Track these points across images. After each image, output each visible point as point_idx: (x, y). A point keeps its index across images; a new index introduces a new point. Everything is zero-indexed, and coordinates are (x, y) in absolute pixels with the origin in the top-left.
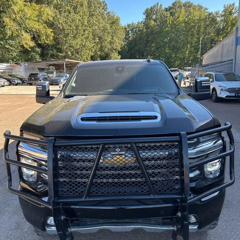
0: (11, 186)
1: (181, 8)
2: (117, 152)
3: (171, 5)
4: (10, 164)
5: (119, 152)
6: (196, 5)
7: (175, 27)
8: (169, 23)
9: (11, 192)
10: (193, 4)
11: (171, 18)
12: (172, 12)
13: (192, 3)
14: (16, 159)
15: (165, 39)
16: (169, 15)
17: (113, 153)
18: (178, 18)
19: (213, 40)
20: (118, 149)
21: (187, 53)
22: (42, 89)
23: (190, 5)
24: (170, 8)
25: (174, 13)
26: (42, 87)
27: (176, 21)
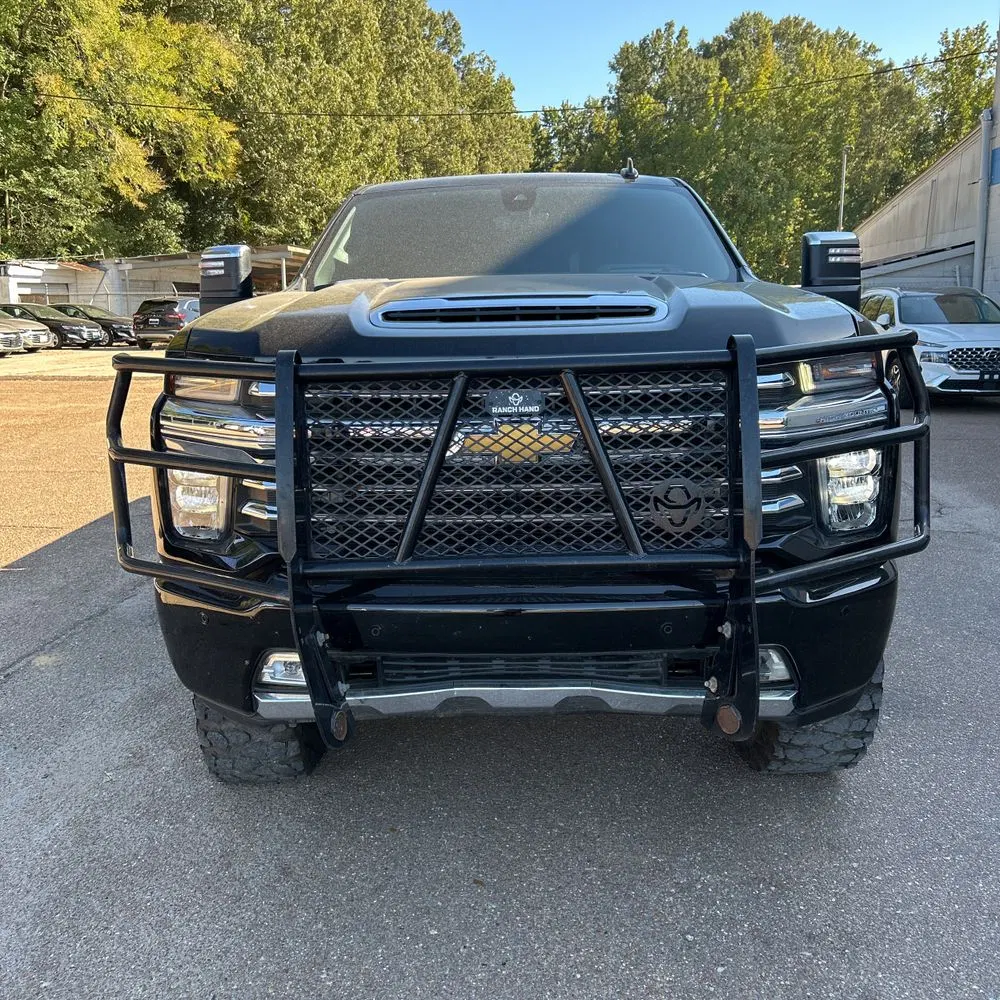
2: (512, 405)
3: (727, 32)
5: (521, 405)
6: (828, 31)
7: (741, 124)
8: (715, 105)
11: (723, 85)
12: (727, 59)
13: (810, 26)
15: (697, 173)
16: (715, 72)
17: (500, 410)
20: (516, 397)
21: (790, 229)
22: (222, 272)
23: (804, 31)
24: (720, 43)
25: (737, 63)
26: (222, 264)
27: (744, 99)
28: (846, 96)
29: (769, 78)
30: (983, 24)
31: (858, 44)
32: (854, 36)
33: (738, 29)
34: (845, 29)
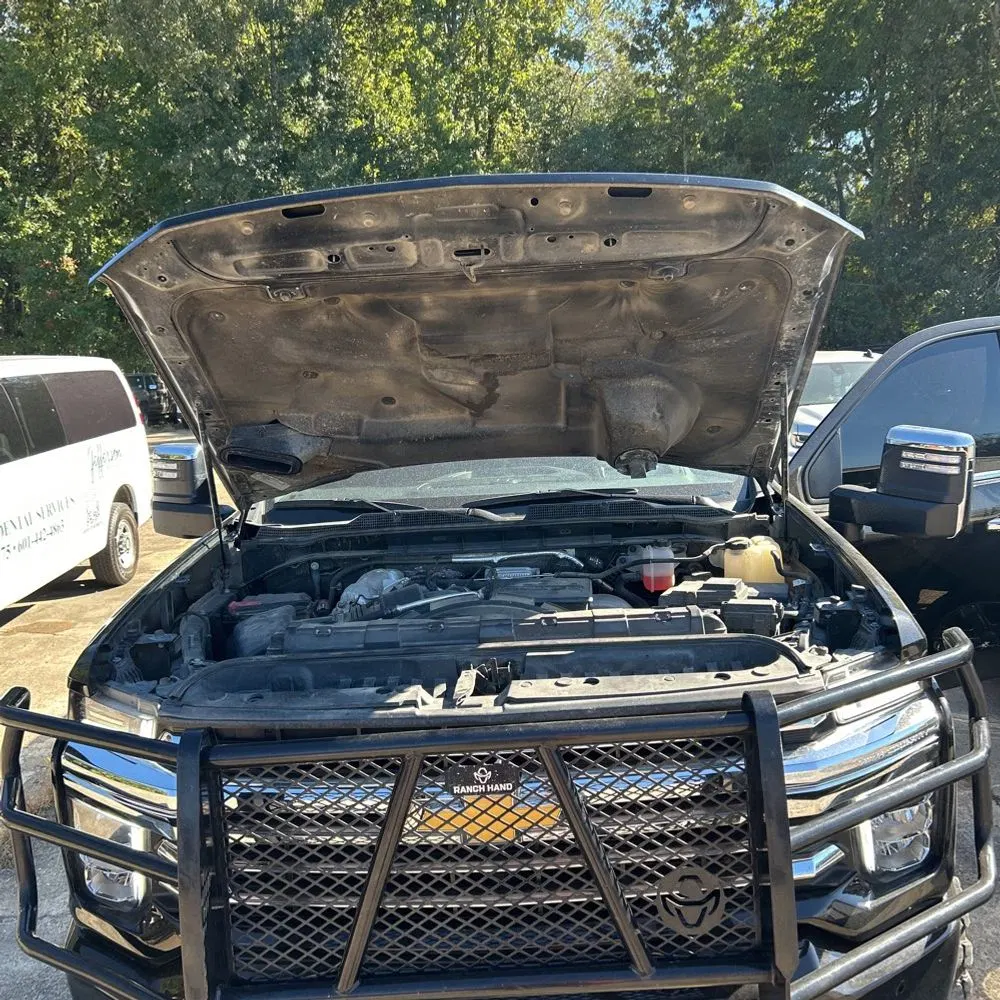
0: (33, 927)
4: (32, 838)
9: (30, 955)
14: (54, 815)
17: (463, 789)
20: (482, 772)
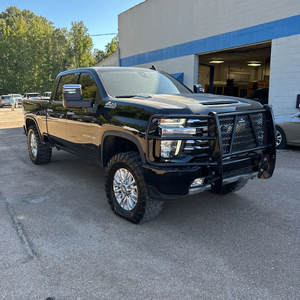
1: (20, 17)
3: (5, 11)
6: (38, 16)
7: (16, 41)
8: (7, 34)
10: (34, 15)
11: (8, 28)
12: (8, 20)
13: (32, 13)
15: (3, 55)
16: (5, 24)
18: (18, 29)
19: (65, 61)
21: (36, 75)
22: (75, 92)
23: (31, 15)
24: (4, 14)
25: (12, 22)
26: (75, 90)
27: (16, 33)
28: (47, 36)
29: (23, 28)
30: (82, 21)
31: (47, 21)
32: (45, 18)
33: (9, 11)
34: (43, 16)
